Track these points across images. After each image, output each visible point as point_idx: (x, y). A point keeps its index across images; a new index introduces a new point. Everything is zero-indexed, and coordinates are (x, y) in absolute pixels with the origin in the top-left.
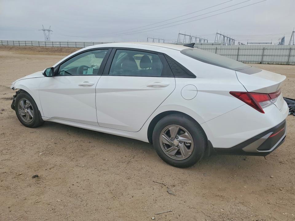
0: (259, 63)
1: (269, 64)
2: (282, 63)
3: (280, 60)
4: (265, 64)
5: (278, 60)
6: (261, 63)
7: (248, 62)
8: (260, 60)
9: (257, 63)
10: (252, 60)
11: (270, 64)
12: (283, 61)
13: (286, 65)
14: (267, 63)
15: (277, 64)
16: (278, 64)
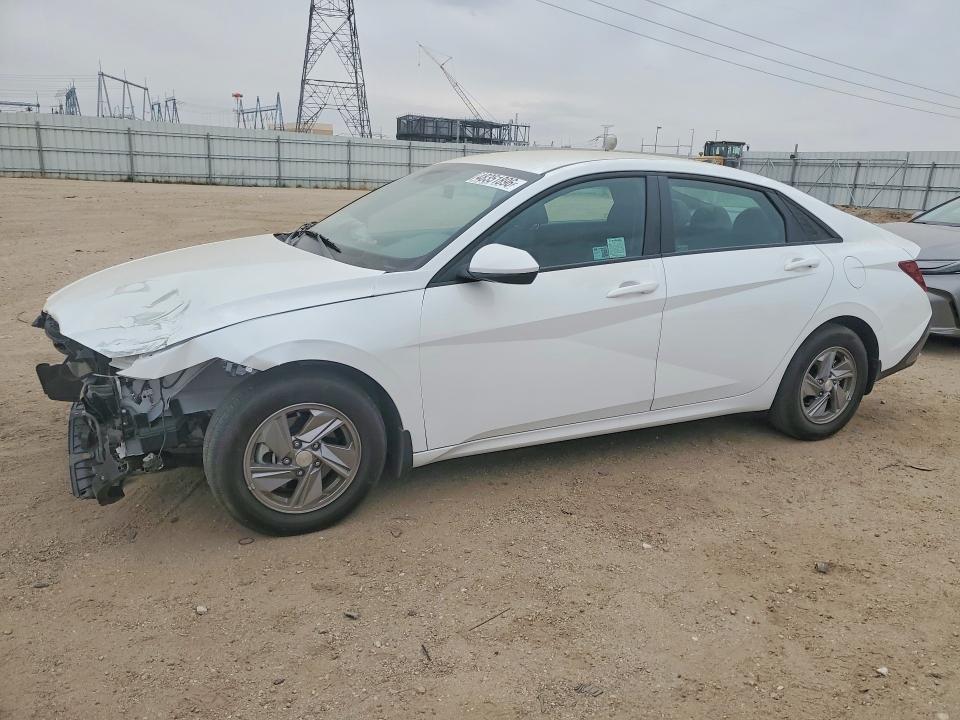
0: (125, 178)
1: (158, 182)
2: (195, 180)
3: (188, 172)
4: (146, 182)
5: (181, 171)
6: (130, 179)
7: (83, 177)
8: (126, 169)
9: (118, 178)
10: (99, 168)
11: (161, 182)
12: (196, 172)
13: (207, 184)
14: (150, 179)
15: (180, 183)
16: (185, 183)
